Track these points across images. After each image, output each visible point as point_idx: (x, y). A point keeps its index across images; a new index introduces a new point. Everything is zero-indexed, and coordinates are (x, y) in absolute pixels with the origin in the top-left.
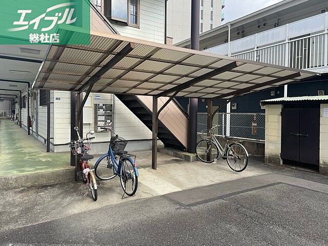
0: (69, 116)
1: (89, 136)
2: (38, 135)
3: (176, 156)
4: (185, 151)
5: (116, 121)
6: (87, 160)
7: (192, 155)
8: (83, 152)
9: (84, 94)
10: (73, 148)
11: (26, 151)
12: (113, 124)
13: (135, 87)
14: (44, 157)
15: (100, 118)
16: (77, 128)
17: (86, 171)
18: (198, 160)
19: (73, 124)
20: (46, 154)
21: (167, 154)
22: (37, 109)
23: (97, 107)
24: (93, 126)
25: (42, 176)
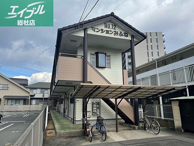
0: (82, 108)
1: (89, 116)
2: (68, 117)
3: (130, 127)
4: (134, 125)
5: (101, 109)
6: (88, 125)
7: (136, 127)
8: (87, 123)
9: (88, 99)
10: (83, 121)
11: (65, 123)
12: (100, 111)
13: (106, 96)
14: (72, 126)
15: (94, 109)
16: (85, 113)
17: (88, 130)
18: (140, 129)
19: (83, 111)
20: (73, 125)
21: (126, 126)
22: (68, 105)
23: (93, 104)
24: (91, 112)
25: (72, 132)
